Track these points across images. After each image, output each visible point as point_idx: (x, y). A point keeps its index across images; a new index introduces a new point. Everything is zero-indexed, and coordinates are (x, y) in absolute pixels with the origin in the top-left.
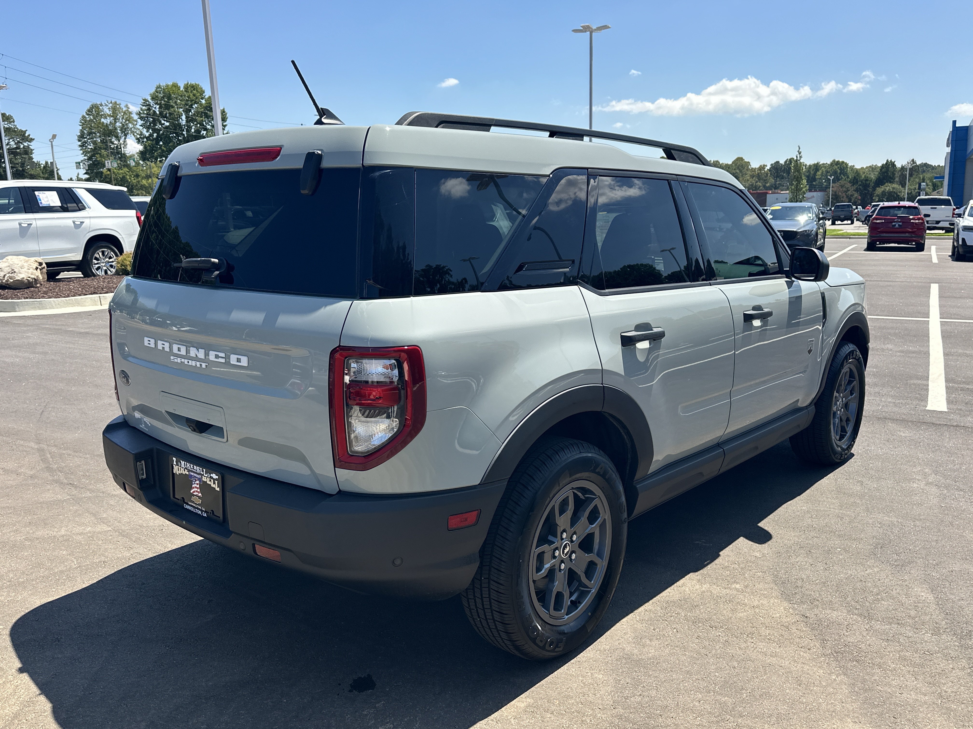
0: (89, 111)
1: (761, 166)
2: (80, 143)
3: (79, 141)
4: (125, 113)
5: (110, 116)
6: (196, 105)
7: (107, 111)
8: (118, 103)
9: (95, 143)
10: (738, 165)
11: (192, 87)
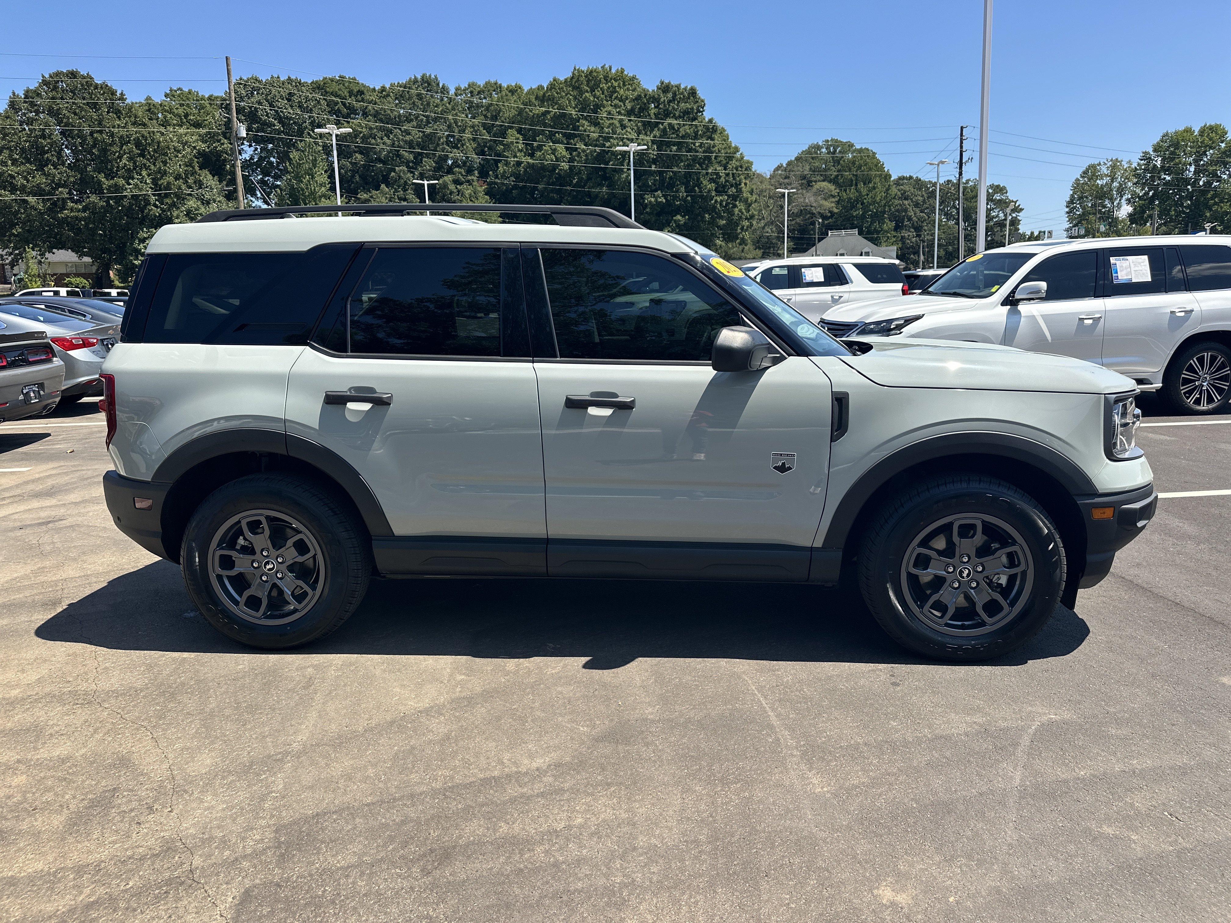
0: (1084, 173)
2: (1067, 210)
3: (1067, 207)
4: (1126, 170)
5: (1107, 175)
6: (1211, 151)
7: (1104, 170)
8: (1119, 159)
9: (1084, 208)
11: (1210, 129)
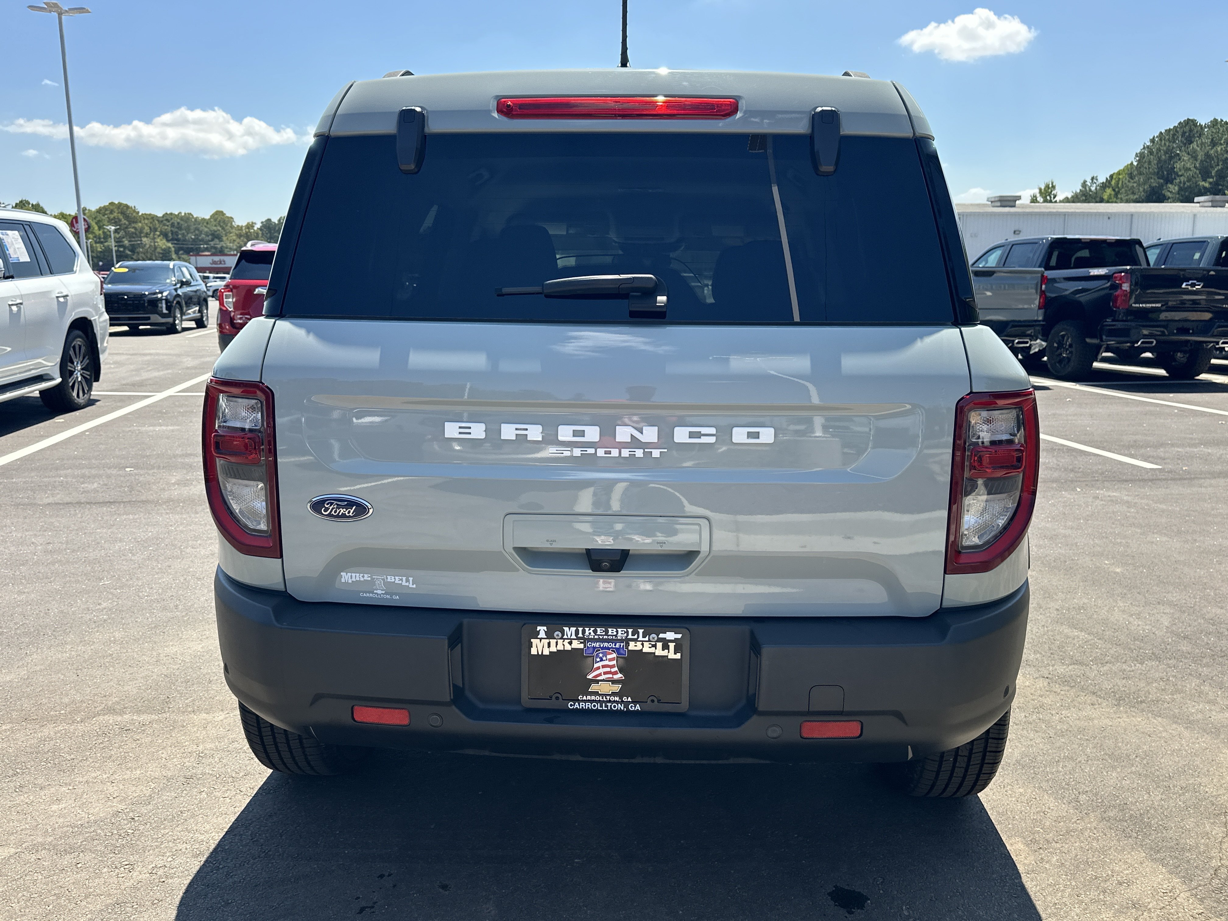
1: (248, 223)
10: (218, 220)
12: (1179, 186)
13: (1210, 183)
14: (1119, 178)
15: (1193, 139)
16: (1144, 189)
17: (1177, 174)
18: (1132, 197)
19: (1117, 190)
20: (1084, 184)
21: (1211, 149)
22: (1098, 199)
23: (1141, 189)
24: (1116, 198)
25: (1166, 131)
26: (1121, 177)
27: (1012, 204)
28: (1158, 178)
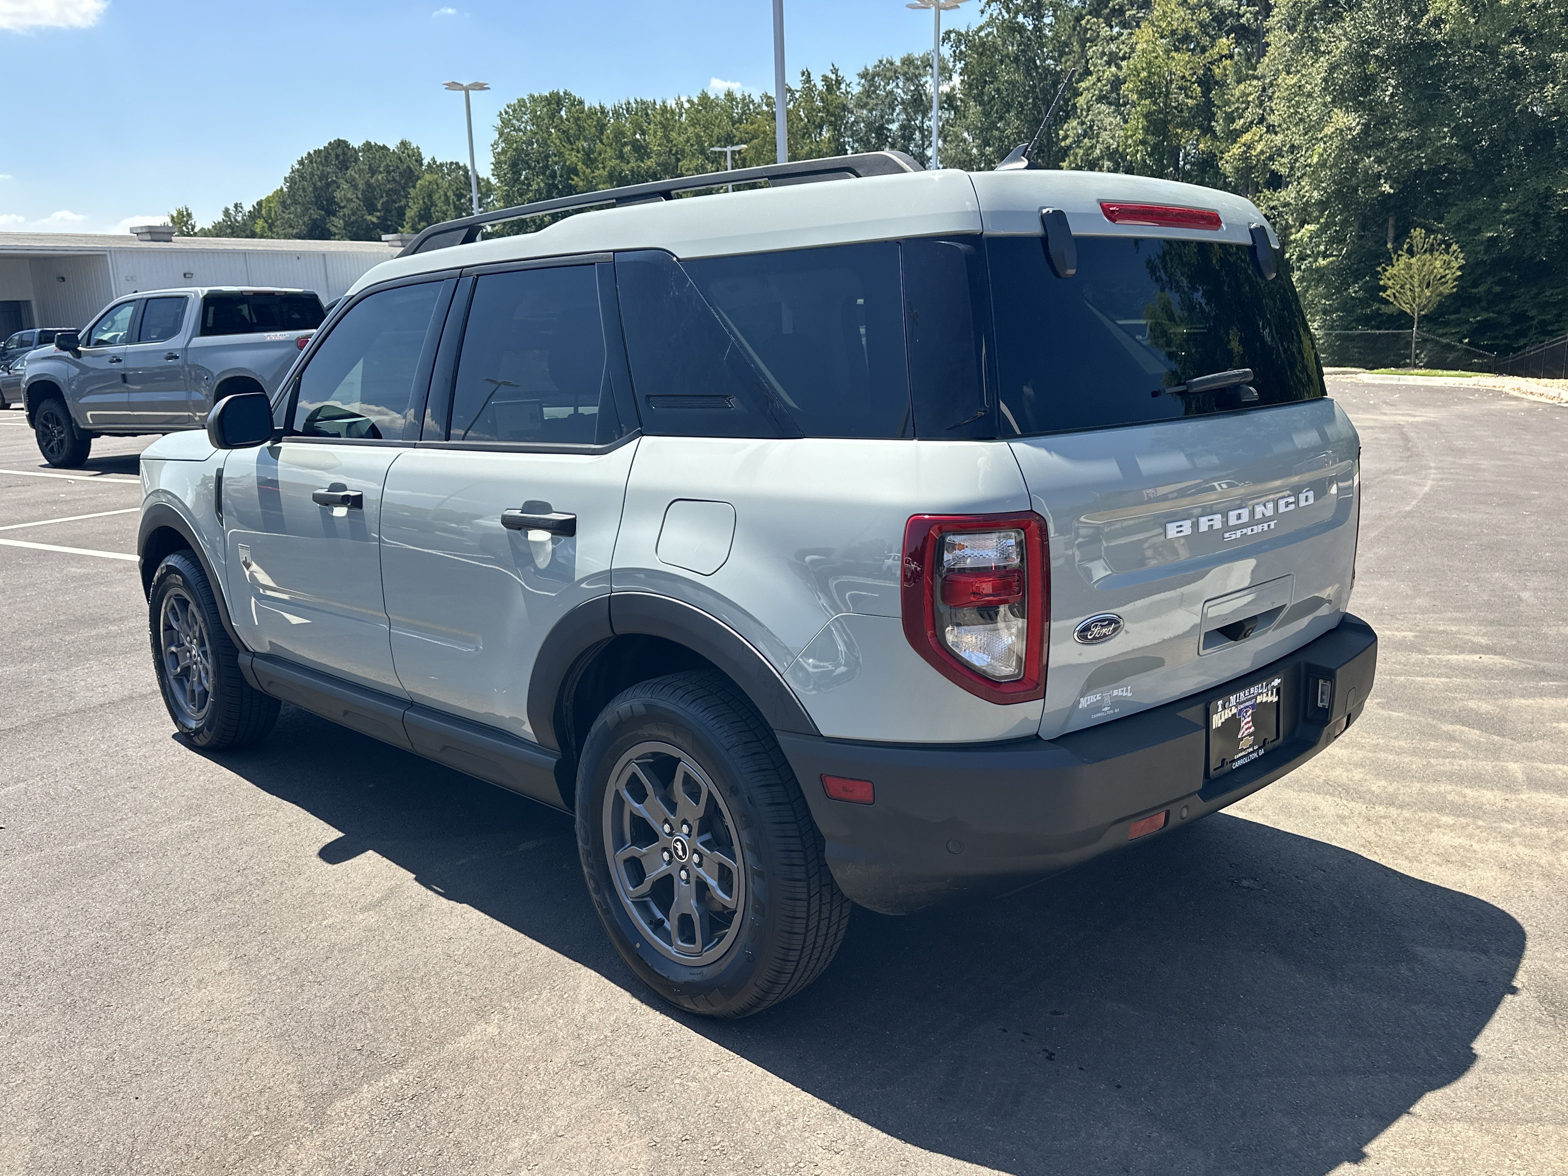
12: (344, 220)
13: (378, 218)
14: (270, 207)
15: (348, 165)
16: (304, 222)
17: (338, 204)
18: (290, 230)
19: (270, 221)
20: (226, 212)
21: (372, 177)
22: (248, 232)
23: (301, 222)
24: (270, 232)
25: (315, 151)
26: (272, 205)
27: (166, 237)
28: (318, 209)
